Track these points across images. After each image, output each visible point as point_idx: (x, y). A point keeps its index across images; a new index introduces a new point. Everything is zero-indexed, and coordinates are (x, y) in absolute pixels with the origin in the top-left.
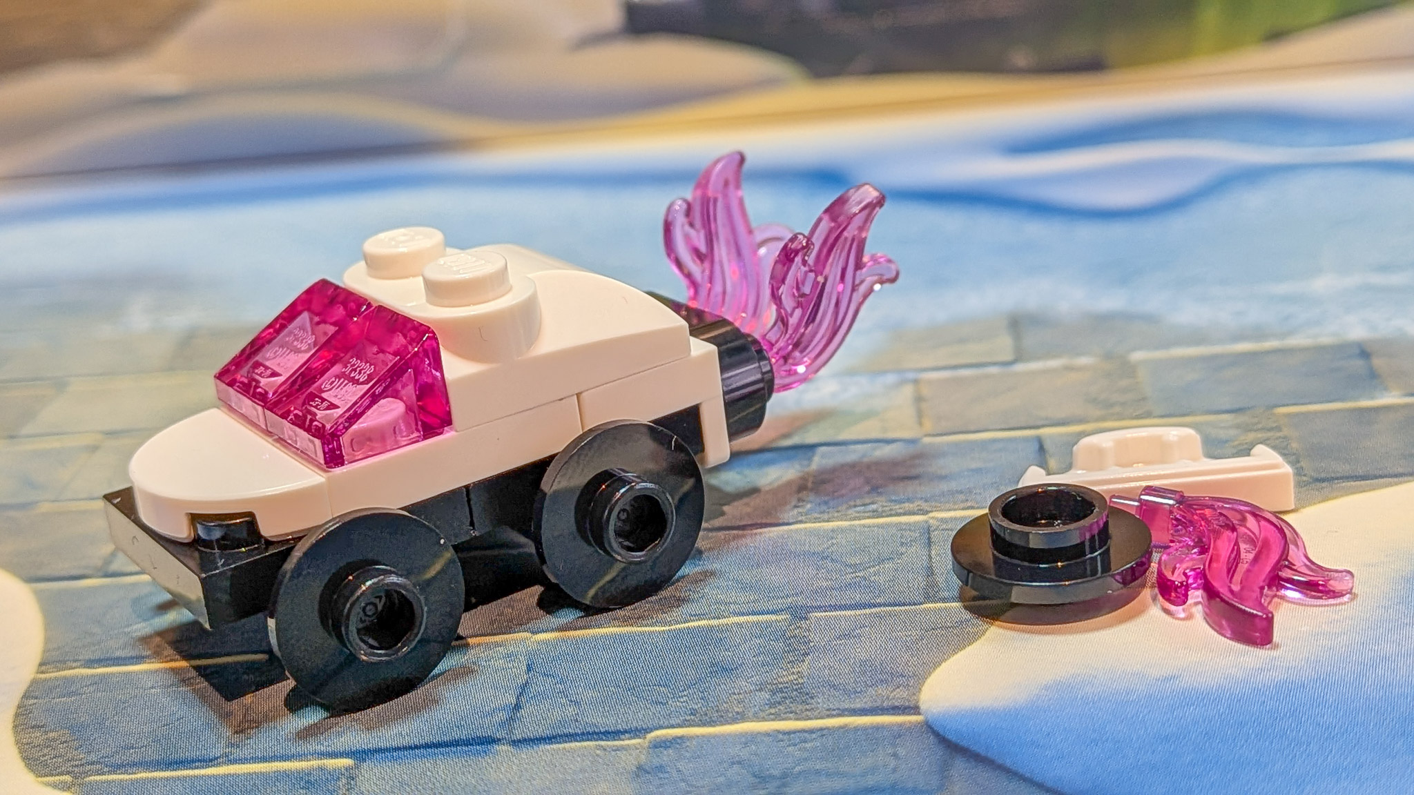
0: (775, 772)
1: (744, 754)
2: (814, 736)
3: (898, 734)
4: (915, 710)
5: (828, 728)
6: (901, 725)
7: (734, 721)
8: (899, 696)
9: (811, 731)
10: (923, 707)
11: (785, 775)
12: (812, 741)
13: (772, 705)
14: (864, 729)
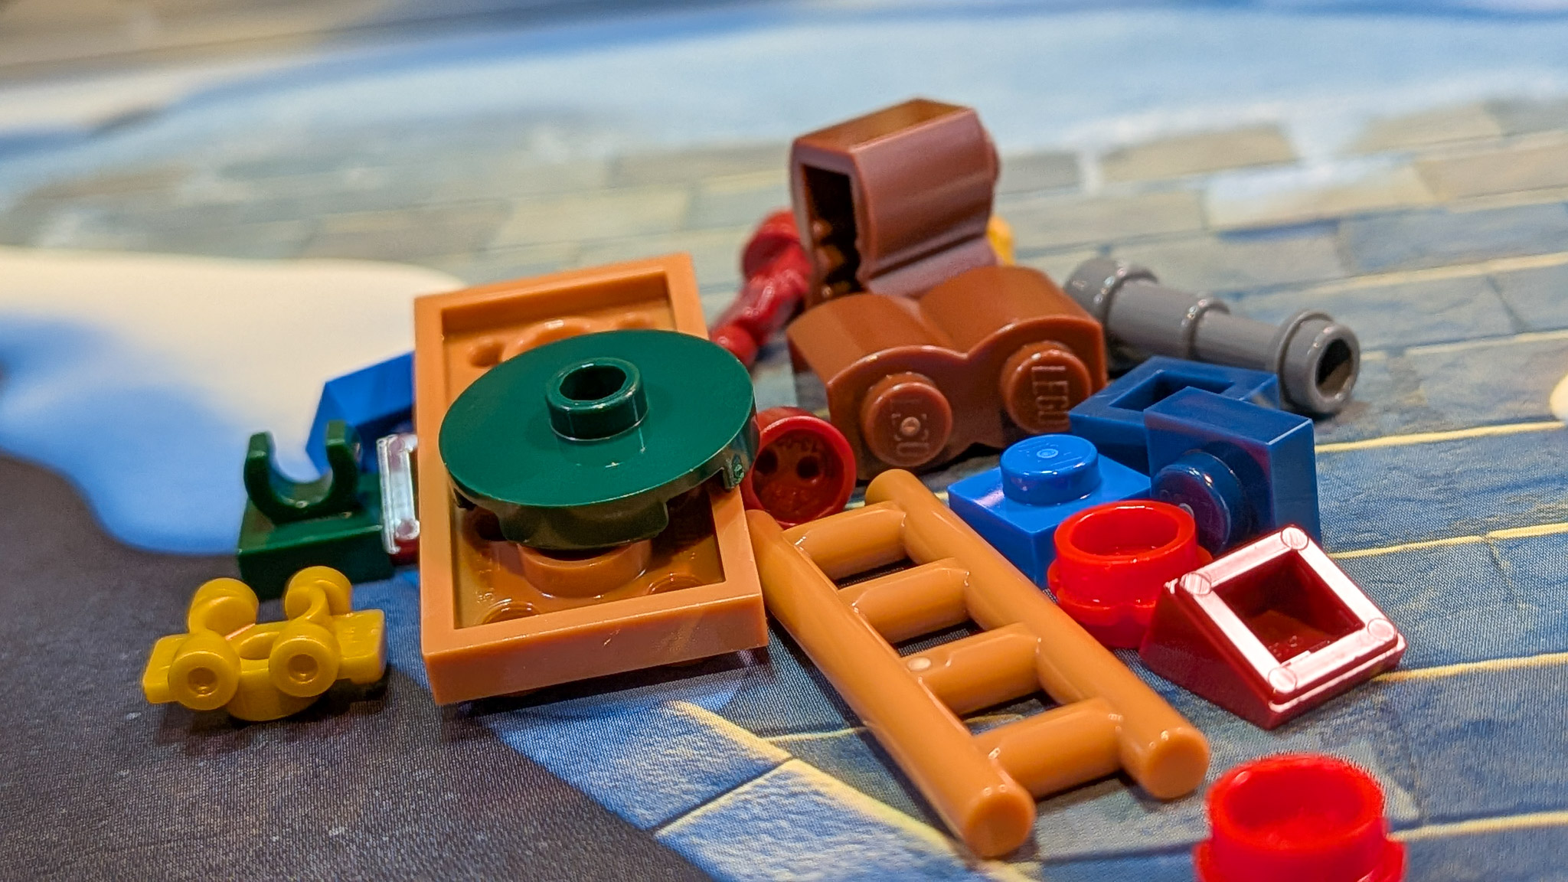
0: (1439, 473)
1: (1398, 461)
2: (1461, 444)
3: (1546, 437)
4: (1552, 418)
5: (1472, 438)
6: (1544, 431)
7: (1372, 437)
8: (1532, 408)
9: (1456, 441)
10: (1559, 415)
11: (1448, 475)
12: (1460, 448)
13: (1407, 422)
14: (1509, 436)
